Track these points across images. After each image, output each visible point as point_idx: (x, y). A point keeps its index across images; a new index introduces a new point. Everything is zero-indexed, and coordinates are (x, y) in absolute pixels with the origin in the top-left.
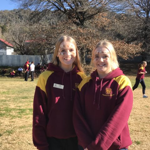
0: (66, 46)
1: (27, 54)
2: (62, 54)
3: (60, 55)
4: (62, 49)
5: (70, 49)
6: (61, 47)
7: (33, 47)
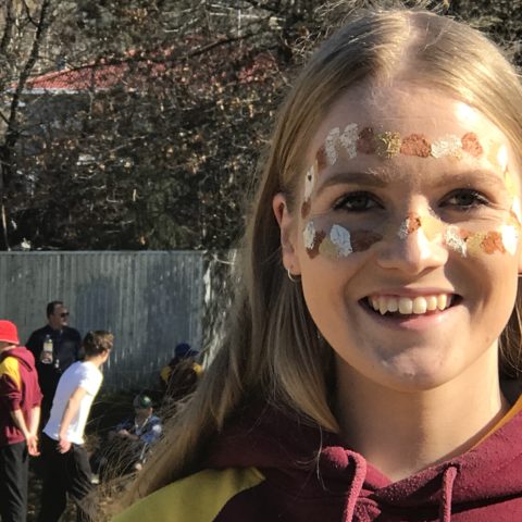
0: (395, 146)
1: (47, 239)
2: (340, 237)
3: (313, 253)
4: (336, 179)
5: (447, 179)
6: (331, 152)
7: (123, 153)
